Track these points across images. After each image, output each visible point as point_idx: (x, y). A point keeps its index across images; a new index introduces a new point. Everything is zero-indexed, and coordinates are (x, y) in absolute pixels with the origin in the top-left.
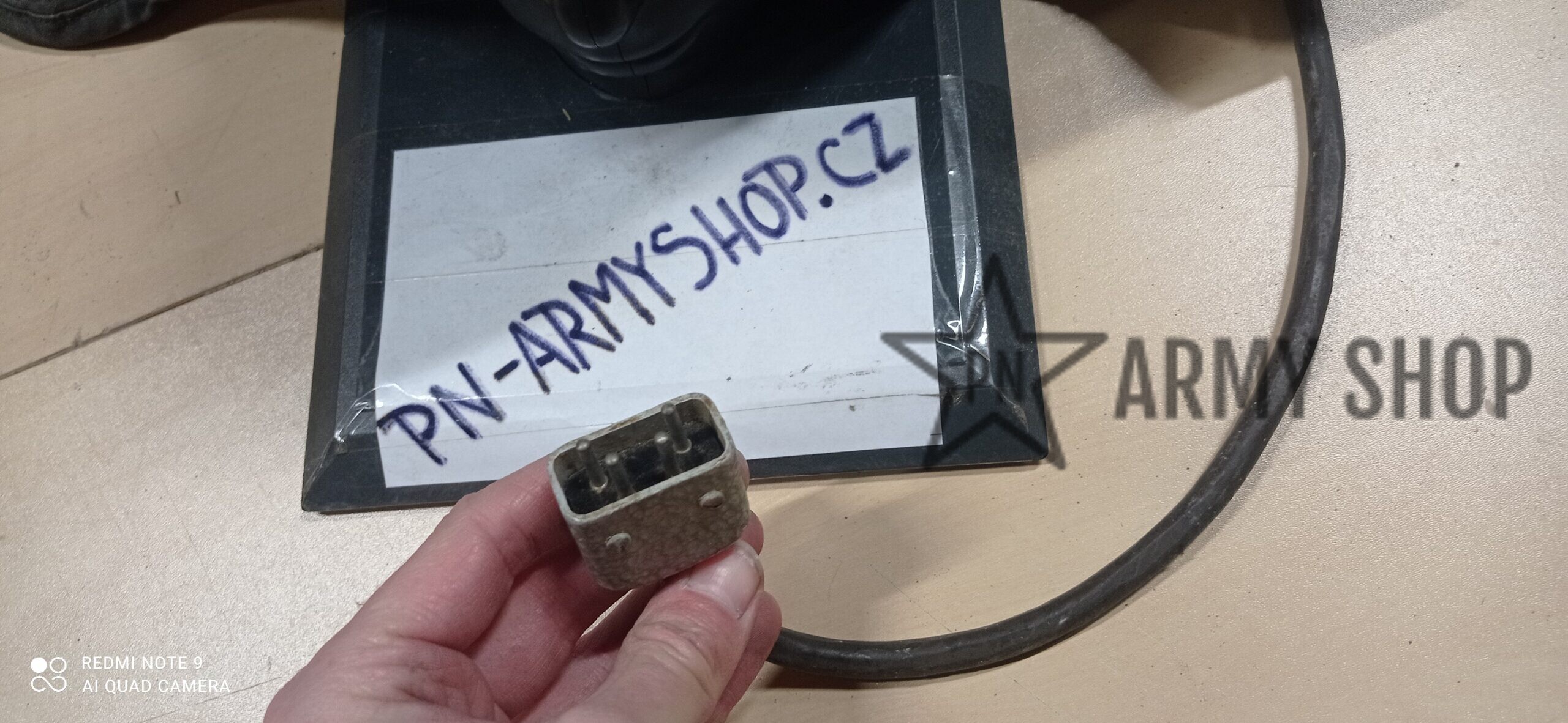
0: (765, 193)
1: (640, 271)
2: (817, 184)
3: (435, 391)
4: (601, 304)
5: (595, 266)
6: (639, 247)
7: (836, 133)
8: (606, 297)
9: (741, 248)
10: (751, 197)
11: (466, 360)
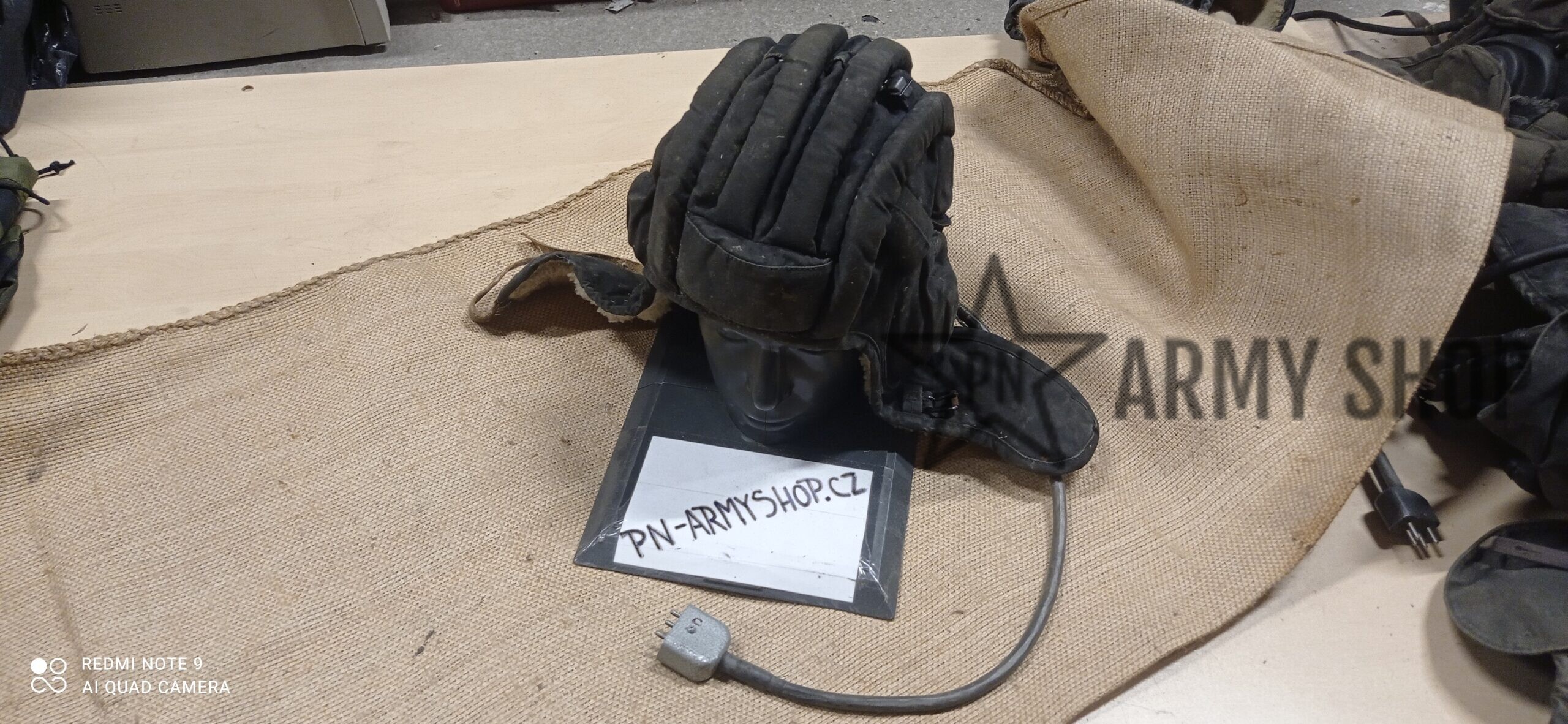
0: (804, 490)
1: (745, 505)
2: (826, 492)
3: (649, 528)
4: (726, 513)
5: (726, 498)
6: (746, 496)
7: (838, 476)
8: (728, 510)
9: (789, 507)
10: (798, 489)
11: (664, 519)
